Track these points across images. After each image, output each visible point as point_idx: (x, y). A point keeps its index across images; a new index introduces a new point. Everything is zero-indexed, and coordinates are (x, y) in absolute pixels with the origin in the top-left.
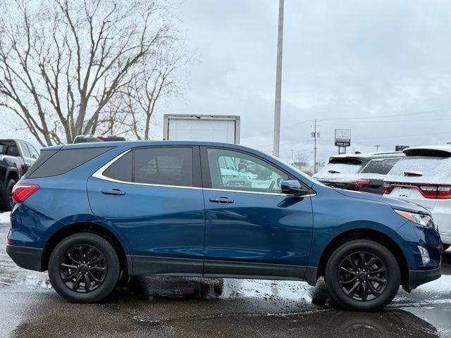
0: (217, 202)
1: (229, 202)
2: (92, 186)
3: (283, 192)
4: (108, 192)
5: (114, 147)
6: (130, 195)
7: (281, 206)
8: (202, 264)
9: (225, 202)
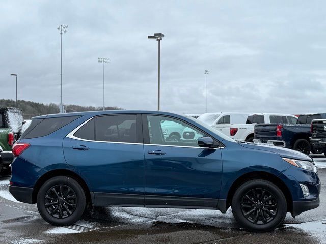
0: (153, 153)
1: (162, 154)
2: (66, 144)
3: (200, 146)
4: (77, 148)
5: (82, 116)
6: (92, 149)
7: (200, 156)
8: (143, 198)
9: (159, 154)
